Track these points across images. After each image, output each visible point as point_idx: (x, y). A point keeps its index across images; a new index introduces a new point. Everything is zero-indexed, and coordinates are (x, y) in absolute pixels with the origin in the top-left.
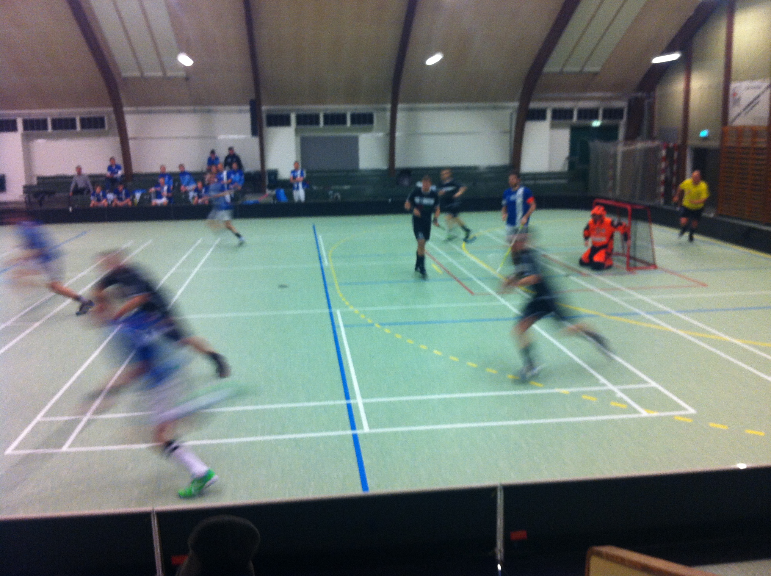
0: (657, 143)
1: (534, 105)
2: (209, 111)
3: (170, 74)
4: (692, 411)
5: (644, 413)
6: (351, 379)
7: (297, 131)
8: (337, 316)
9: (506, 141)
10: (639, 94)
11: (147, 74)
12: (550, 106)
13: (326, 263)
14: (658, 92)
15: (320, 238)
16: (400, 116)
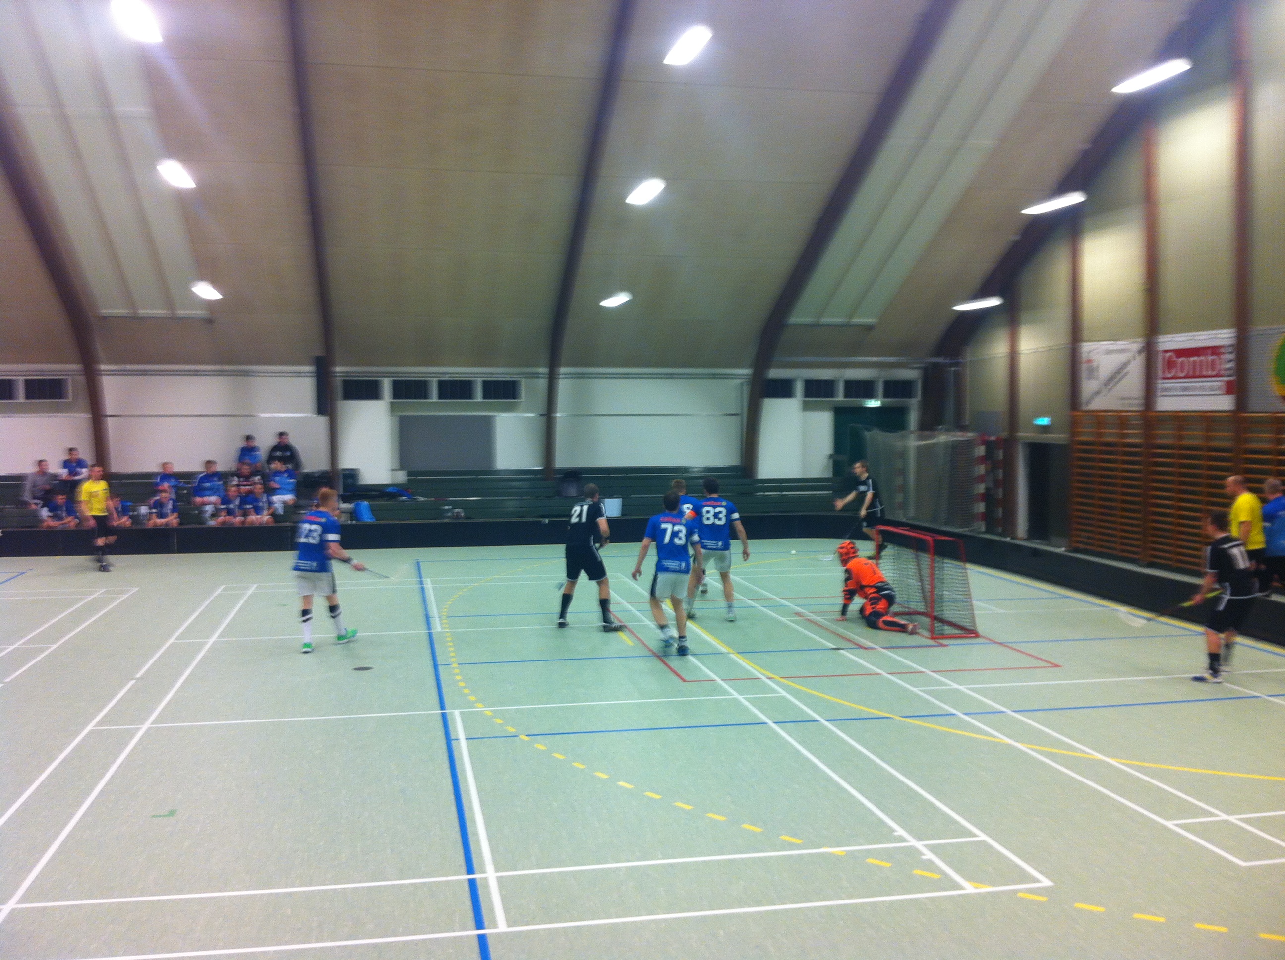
0: (970, 435)
1: (774, 373)
2: (246, 374)
3: (181, 313)
4: (1046, 882)
5: (969, 888)
6: (476, 834)
7: (393, 407)
8: (454, 719)
9: (733, 428)
10: (940, 360)
11: (142, 312)
12: (800, 375)
13: (437, 627)
14: (969, 356)
15: (428, 584)
16: (564, 386)
